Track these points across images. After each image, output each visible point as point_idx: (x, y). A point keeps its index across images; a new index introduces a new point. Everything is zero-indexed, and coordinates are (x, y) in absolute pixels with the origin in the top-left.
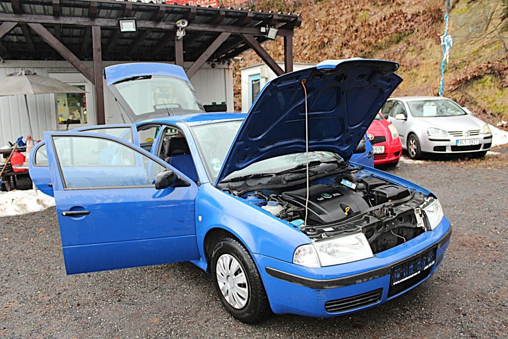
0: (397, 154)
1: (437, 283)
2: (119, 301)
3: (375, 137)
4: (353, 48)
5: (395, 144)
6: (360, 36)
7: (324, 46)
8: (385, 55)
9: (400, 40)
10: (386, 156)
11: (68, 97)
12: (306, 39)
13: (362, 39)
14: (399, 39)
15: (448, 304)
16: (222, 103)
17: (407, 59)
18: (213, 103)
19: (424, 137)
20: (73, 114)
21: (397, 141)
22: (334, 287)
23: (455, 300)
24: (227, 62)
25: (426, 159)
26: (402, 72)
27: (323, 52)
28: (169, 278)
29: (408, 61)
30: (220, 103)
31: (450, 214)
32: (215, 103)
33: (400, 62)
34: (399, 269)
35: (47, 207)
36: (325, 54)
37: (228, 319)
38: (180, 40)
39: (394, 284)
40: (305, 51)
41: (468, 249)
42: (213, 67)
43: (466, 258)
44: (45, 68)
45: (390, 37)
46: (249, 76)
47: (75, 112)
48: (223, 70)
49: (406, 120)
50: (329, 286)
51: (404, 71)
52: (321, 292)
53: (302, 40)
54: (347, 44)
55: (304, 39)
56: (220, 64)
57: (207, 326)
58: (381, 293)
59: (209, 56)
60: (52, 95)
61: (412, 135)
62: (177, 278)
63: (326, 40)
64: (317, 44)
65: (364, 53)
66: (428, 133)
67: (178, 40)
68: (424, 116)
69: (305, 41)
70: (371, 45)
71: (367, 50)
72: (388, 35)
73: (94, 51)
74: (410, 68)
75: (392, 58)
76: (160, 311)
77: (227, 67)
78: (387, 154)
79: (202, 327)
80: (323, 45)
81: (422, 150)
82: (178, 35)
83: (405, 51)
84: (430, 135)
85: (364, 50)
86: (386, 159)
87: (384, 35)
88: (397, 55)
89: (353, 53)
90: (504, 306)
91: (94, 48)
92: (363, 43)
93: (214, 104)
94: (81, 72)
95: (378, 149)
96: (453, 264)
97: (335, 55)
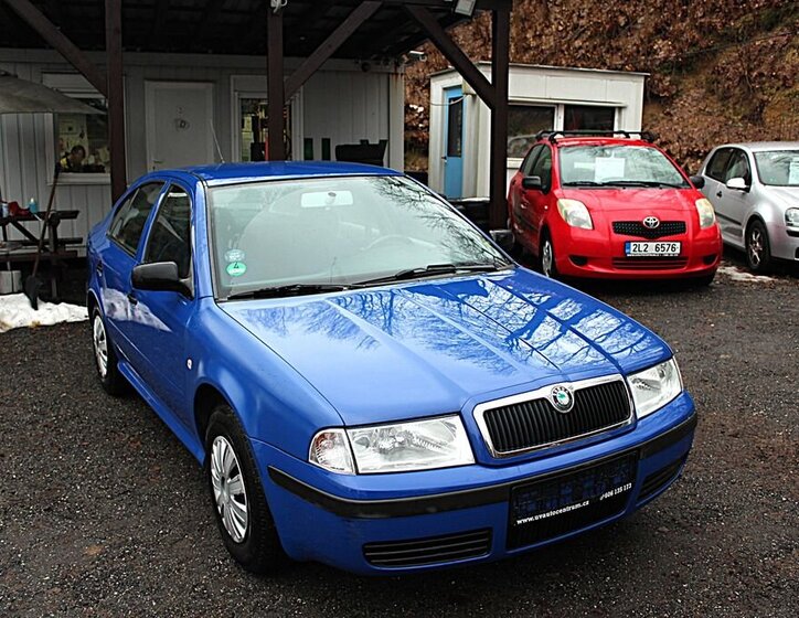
0: (708, 260)
1: (666, 530)
2: (49, 509)
3: (661, 222)
4: (676, 39)
5: (706, 239)
6: (694, 13)
7: (617, 32)
8: (740, 56)
9: (777, 22)
10: (685, 263)
11: (87, 120)
12: (583, 17)
13: (696, 20)
14: (774, 20)
15: (665, 575)
16: (380, 141)
17: (788, 62)
18: (362, 141)
19: (777, 227)
20: (98, 153)
21: (712, 234)
22: (377, 516)
23: (684, 567)
24: (392, 61)
25: (779, 275)
26: (774, 91)
27: (614, 44)
28: (158, 474)
29: (788, 67)
30: (377, 142)
31: (768, 390)
32: (367, 141)
33: (773, 69)
34: (533, 494)
35: (8, 329)
36: (619, 49)
37: (223, 561)
38: (276, 15)
39: (519, 522)
40: (578, 43)
41: (768, 464)
42: (365, 70)
43: (754, 483)
44: (35, 63)
45: (754, 16)
46: (445, 89)
47: (100, 151)
48: (385, 77)
49: (747, 190)
50: (366, 513)
51: (778, 89)
52: (352, 525)
53: (575, 20)
54: (665, 29)
55: (580, 17)
56: (379, 64)
57: (178, 571)
58: (490, 540)
59: (334, 48)
60: (49, 116)
61: (757, 221)
62: (174, 476)
63: (622, 20)
64: (605, 28)
65: (697, 49)
66: (787, 219)
67: (273, 14)
68: (790, 183)
69: (582, 22)
70: (714, 32)
71: (703, 44)
72: (751, 10)
73: (107, 33)
74: (791, 82)
75: (755, 60)
76: (111, 535)
77: (393, 71)
78: (686, 258)
79: (170, 570)
80: (614, 31)
81: (773, 254)
82: (273, 5)
83: (784, 46)
84: (792, 225)
85: (697, 42)
86: (684, 269)
87: (742, 12)
88: (766, 54)
89: (674, 48)
90: (778, 588)
91: (107, 27)
92: (696, 27)
93: (364, 142)
94: (80, 73)
95: (666, 247)
96: (720, 494)
97: (638, 52)
